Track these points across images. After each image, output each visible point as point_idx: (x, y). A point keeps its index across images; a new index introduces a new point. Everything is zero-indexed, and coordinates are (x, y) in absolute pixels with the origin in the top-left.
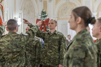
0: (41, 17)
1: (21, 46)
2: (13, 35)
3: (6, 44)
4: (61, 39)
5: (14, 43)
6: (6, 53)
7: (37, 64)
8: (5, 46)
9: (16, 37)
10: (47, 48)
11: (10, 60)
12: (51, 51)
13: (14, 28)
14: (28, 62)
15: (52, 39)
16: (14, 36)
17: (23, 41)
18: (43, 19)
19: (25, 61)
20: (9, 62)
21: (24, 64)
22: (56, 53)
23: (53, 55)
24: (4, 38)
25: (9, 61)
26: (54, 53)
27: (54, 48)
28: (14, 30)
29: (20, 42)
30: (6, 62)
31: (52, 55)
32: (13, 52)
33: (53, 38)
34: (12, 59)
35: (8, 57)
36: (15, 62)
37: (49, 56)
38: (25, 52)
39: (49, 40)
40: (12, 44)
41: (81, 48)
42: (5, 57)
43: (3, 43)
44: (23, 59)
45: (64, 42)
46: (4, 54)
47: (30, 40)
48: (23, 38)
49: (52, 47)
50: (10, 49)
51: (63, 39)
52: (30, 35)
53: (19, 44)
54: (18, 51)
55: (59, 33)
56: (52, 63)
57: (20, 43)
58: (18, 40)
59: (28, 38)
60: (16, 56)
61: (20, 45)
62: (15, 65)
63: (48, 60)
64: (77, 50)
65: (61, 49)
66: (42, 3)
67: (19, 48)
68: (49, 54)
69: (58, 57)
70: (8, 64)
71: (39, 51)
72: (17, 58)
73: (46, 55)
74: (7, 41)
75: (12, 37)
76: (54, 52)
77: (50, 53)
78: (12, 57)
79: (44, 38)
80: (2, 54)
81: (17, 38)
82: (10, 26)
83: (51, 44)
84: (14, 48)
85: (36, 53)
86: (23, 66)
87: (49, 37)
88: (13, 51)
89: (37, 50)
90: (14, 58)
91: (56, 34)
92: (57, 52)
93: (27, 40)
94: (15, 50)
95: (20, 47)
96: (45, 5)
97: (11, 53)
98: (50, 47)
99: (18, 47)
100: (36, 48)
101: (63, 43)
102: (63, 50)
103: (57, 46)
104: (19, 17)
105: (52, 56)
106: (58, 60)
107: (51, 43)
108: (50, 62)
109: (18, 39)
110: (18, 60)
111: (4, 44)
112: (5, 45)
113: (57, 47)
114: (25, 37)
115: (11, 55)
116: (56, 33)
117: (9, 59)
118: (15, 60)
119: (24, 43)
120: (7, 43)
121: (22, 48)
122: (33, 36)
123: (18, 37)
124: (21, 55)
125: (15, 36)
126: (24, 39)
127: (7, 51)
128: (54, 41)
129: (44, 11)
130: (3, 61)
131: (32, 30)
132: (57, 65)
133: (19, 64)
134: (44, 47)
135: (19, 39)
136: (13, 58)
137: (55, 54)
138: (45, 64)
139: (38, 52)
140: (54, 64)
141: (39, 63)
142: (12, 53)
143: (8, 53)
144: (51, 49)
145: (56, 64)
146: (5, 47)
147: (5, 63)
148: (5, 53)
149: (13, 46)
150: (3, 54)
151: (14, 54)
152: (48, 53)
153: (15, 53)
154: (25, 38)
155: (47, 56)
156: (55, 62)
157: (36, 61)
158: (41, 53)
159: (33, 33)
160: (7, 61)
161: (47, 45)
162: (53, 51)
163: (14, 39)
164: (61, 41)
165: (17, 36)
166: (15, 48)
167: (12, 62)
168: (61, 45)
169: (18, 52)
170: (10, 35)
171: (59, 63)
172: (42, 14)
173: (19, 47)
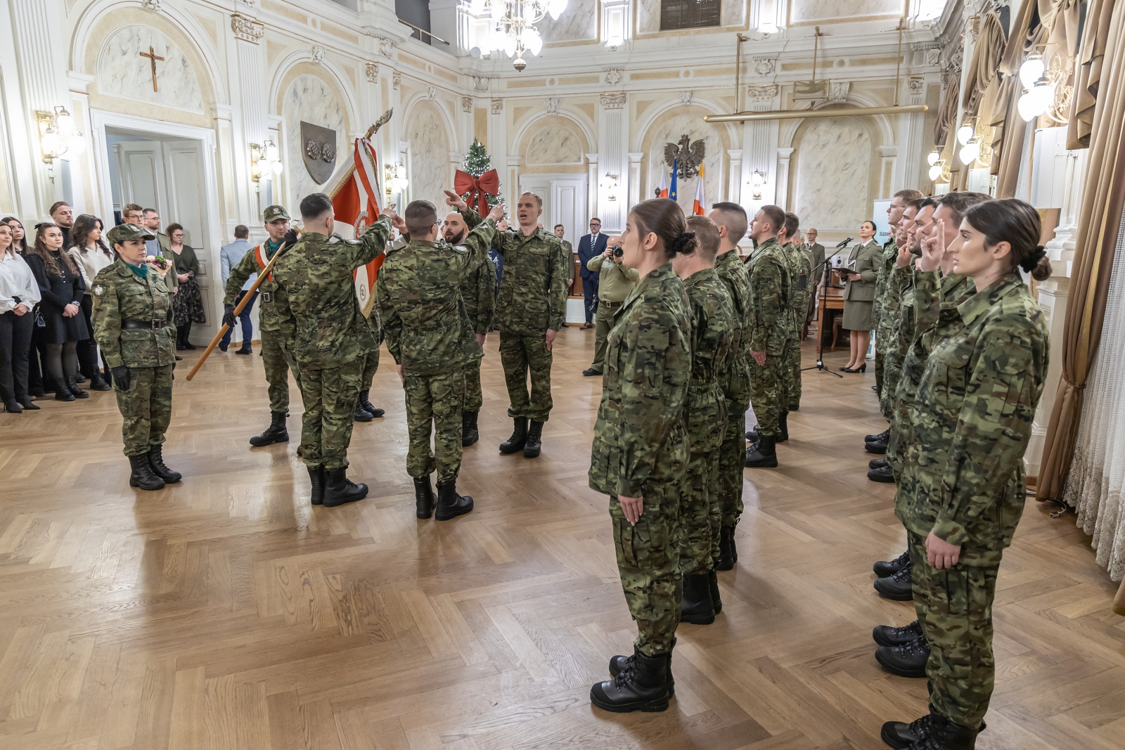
0: (470, 164)
1: (448, 284)
2: (424, 250)
3: (405, 277)
4: (555, 254)
5: (428, 275)
6: (406, 304)
7: (482, 328)
8: (399, 283)
9: (432, 257)
10: (513, 279)
11: (417, 324)
12: (524, 290)
13: (427, 228)
14: (469, 329)
15: (527, 253)
16: (428, 254)
17: (453, 268)
18: (477, 172)
19: (459, 327)
20: (415, 330)
21: (457, 334)
22: (540, 296)
23: (530, 302)
24: (397, 258)
25: (413, 326)
26: (532, 296)
27: (534, 280)
28: (425, 234)
29: (445, 273)
30: (406, 329)
31: (526, 301)
32: (425, 302)
33: (532, 250)
34: (421, 322)
35: (410, 317)
36: (431, 329)
37: (520, 304)
38: (459, 301)
39: (519, 257)
40: (422, 278)
41: (657, 321)
42: (401, 313)
43: (394, 275)
44: (455, 320)
45: (563, 264)
46: (399, 306)
47: (475, 265)
48: (453, 260)
49: (527, 278)
50: (415, 292)
51: (561, 255)
52: (473, 252)
53: (443, 277)
54: (440, 299)
55: (547, 237)
56: (529, 325)
57: (446, 277)
58: (440, 266)
59: (467, 262)
60: (434, 312)
61: (444, 281)
62: (432, 339)
63: (516, 314)
64: (649, 327)
65: (554, 285)
66: (472, 115)
67: (443, 290)
68: (519, 299)
69: (545, 307)
70: (412, 334)
71: (487, 290)
72: (438, 317)
73: (510, 301)
74: (406, 267)
75: (423, 256)
76: (532, 293)
77: (522, 294)
78: (422, 315)
79: (503, 249)
80: (392, 307)
81: (438, 260)
82: (415, 222)
83: (526, 269)
84: (427, 288)
85: (477, 295)
86: (456, 341)
87: (520, 247)
88: (425, 298)
89: (482, 286)
90: (429, 319)
91: (539, 239)
92: (541, 294)
93: (466, 267)
94: (430, 296)
95: (445, 287)
96: (481, 122)
97: (419, 303)
98: (522, 279)
99: (438, 288)
100: (477, 280)
101: (559, 265)
102: (559, 287)
103: (543, 274)
104: (401, 165)
105: (527, 306)
106: (545, 317)
107: (525, 266)
108: (522, 321)
109: (439, 263)
110: (439, 325)
111: (398, 276)
112: (402, 281)
113: (541, 279)
114: (460, 257)
115: (420, 309)
116: (541, 235)
117: (413, 322)
118: (431, 323)
119: (457, 274)
120: (406, 273)
121: (451, 288)
122: (481, 254)
123: (441, 257)
124: (448, 311)
125: (431, 252)
126: (457, 262)
127: (408, 297)
128: (534, 259)
129: (479, 145)
130: (395, 326)
131: (478, 236)
132: (541, 330)
133: (444, 334)
134: (504, 279)
135: (443, 264)
136: (424, 318)
137: (535, 298)
138: (508, 327)
139: (485, 293)
140: (535, 328)
141: (489, 323)
142: (423, 304)
143: (409, 303)
144: (525, 285)
145: (540, 327)
146: (400, 285)
147: (400, 332)
148: (403, 304)
149: (426, 283)
150: (396, 307)
151: (426, 306)
152: (516, 297)
153: (431, 304)
154: (461, 260)
155: (513, 302)
156: (537, 322)
157: (480, 318)
158: (493, 294)
159: (482, 244)
160: (409, 326)
161: (513, 272)
162: (530, 291)
163: (428, 262)
164: (554, 260)
165: (437, 253)
166: (431, 290)
167: (424, 329)
168: (555, 274)
169: (441, 301)
170: (416, 250)
171: (548, 326)
172: (471, 153)
173: (441, 285)
